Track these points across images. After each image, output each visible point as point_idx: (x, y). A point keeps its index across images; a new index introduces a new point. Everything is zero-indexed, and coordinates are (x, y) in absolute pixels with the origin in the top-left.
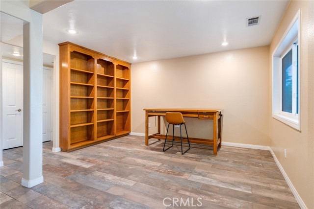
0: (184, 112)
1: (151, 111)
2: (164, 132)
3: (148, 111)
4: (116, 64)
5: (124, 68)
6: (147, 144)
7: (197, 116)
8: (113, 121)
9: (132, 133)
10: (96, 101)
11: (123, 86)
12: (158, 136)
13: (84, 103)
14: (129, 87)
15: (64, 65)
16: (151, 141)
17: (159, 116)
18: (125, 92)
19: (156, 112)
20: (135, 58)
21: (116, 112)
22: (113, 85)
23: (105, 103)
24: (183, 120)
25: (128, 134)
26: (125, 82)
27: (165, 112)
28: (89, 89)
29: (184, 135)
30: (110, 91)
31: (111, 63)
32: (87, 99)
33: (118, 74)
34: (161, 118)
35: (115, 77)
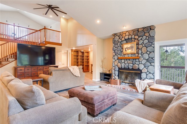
4: (85, 52)
5: (88, 53)
8: (84, 67)
10: (79, 62)
11: (88, 58)
13: (76, 62)
15: (72, 53)
18: (88, 59)
20: (89, 50)
21: (85, 65)
23: (82, 63)
25: (89, 72)
26: (88, 56)
28: (78, 59)
30: (83, 59)
32: (77, 62)
33: (85, 54)
35: (85, 55)
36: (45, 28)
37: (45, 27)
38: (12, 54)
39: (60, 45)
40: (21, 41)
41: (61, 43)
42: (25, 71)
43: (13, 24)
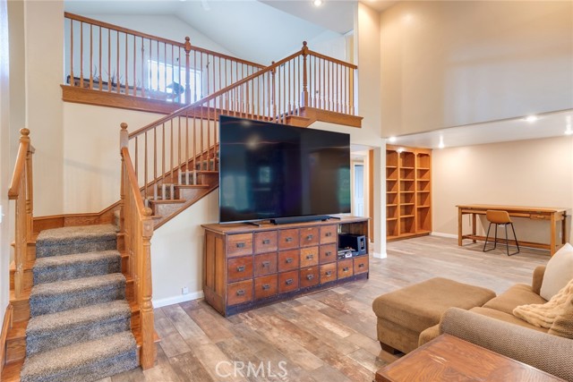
0: (509, 211)
1: (466, 208)
2: (481, 232)
3: (461, 208)
4: (416, 153)
5: (425, 156)
6: (460, 244)
7: (528, 215)
8: (413, 217)
9: (433, 233)
10: (399, 196)
12: (474, 237)
14: (430, 177)
16: (465, 242)
17: (474, 214)
18: (423, 184)
19: (472, 209)
21: (416, 207)
22: (413, 177)
24: (510, 220)
25: (428, 234)
27: (486, 210)
28: (396, 182)
29: (511, 237)
30: (411, 184)
31: (412, 153)
33: (418, 164)
34: (477, 216)
35: (416, 168)
36: (305, 52)
37: (305, 43)
38: (183, 167)
39: (356, 121)
40: (212, 110)
41: (356, 114)
42: (254, 251)
43: (184, 42)
